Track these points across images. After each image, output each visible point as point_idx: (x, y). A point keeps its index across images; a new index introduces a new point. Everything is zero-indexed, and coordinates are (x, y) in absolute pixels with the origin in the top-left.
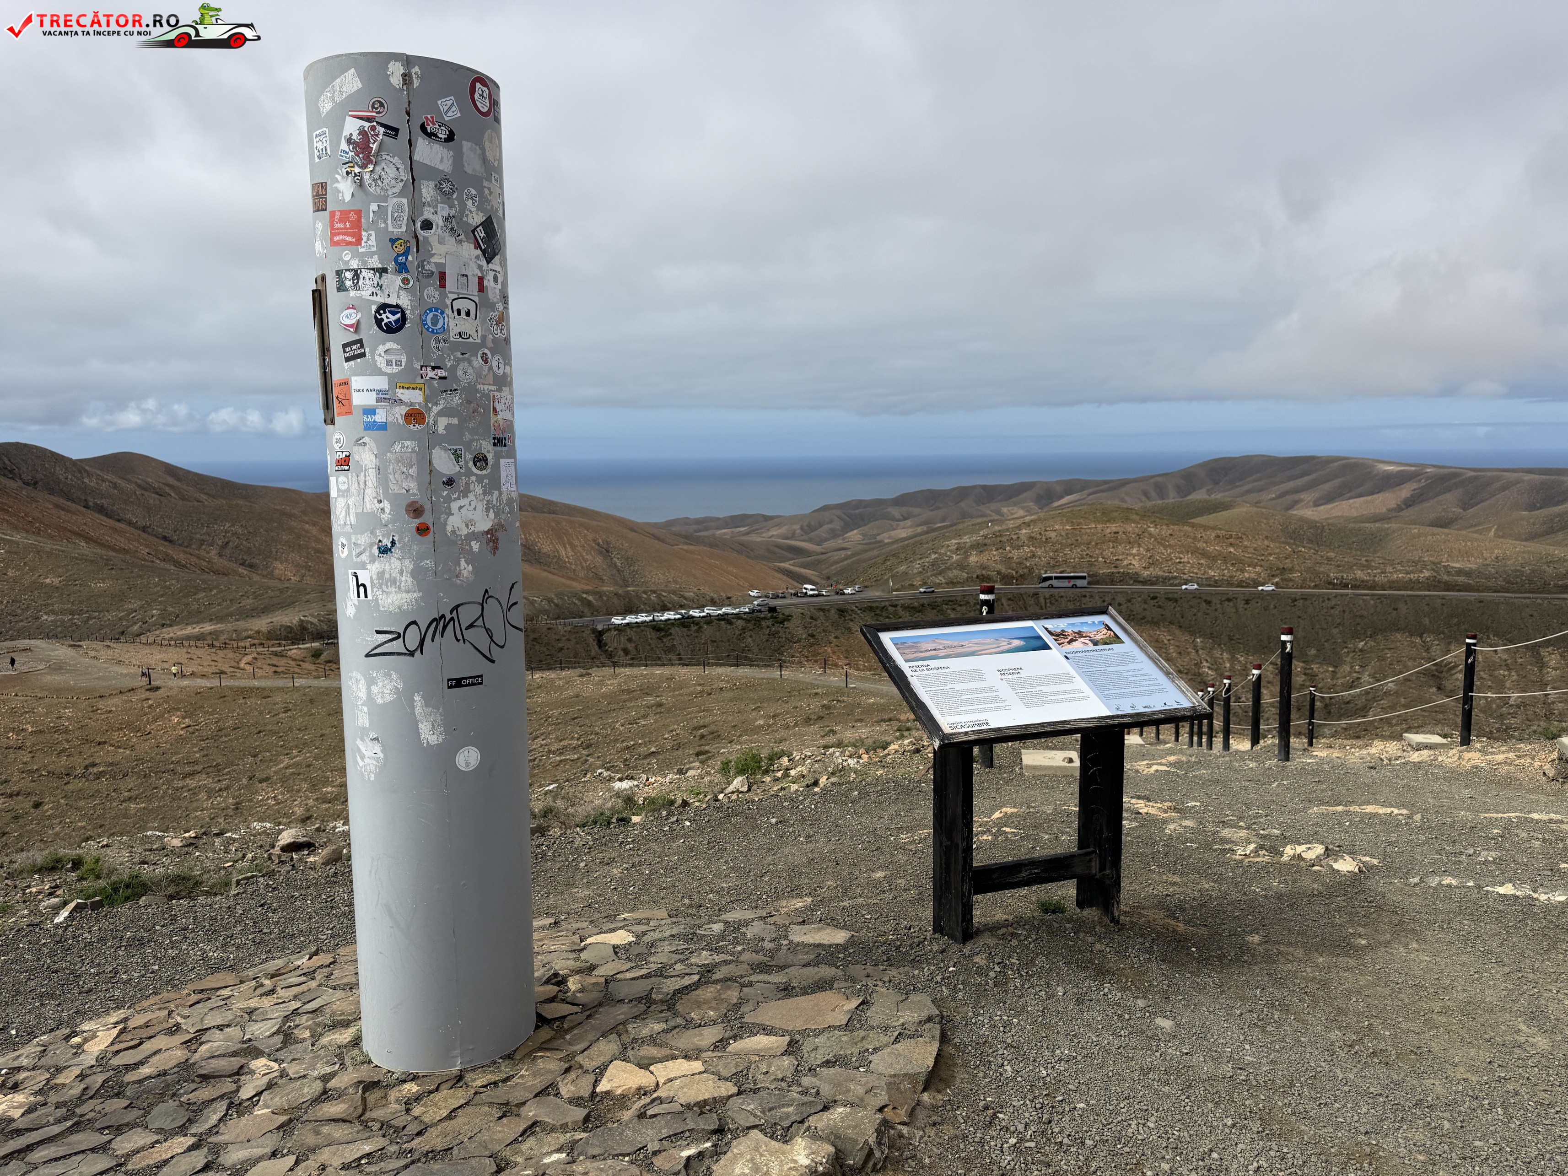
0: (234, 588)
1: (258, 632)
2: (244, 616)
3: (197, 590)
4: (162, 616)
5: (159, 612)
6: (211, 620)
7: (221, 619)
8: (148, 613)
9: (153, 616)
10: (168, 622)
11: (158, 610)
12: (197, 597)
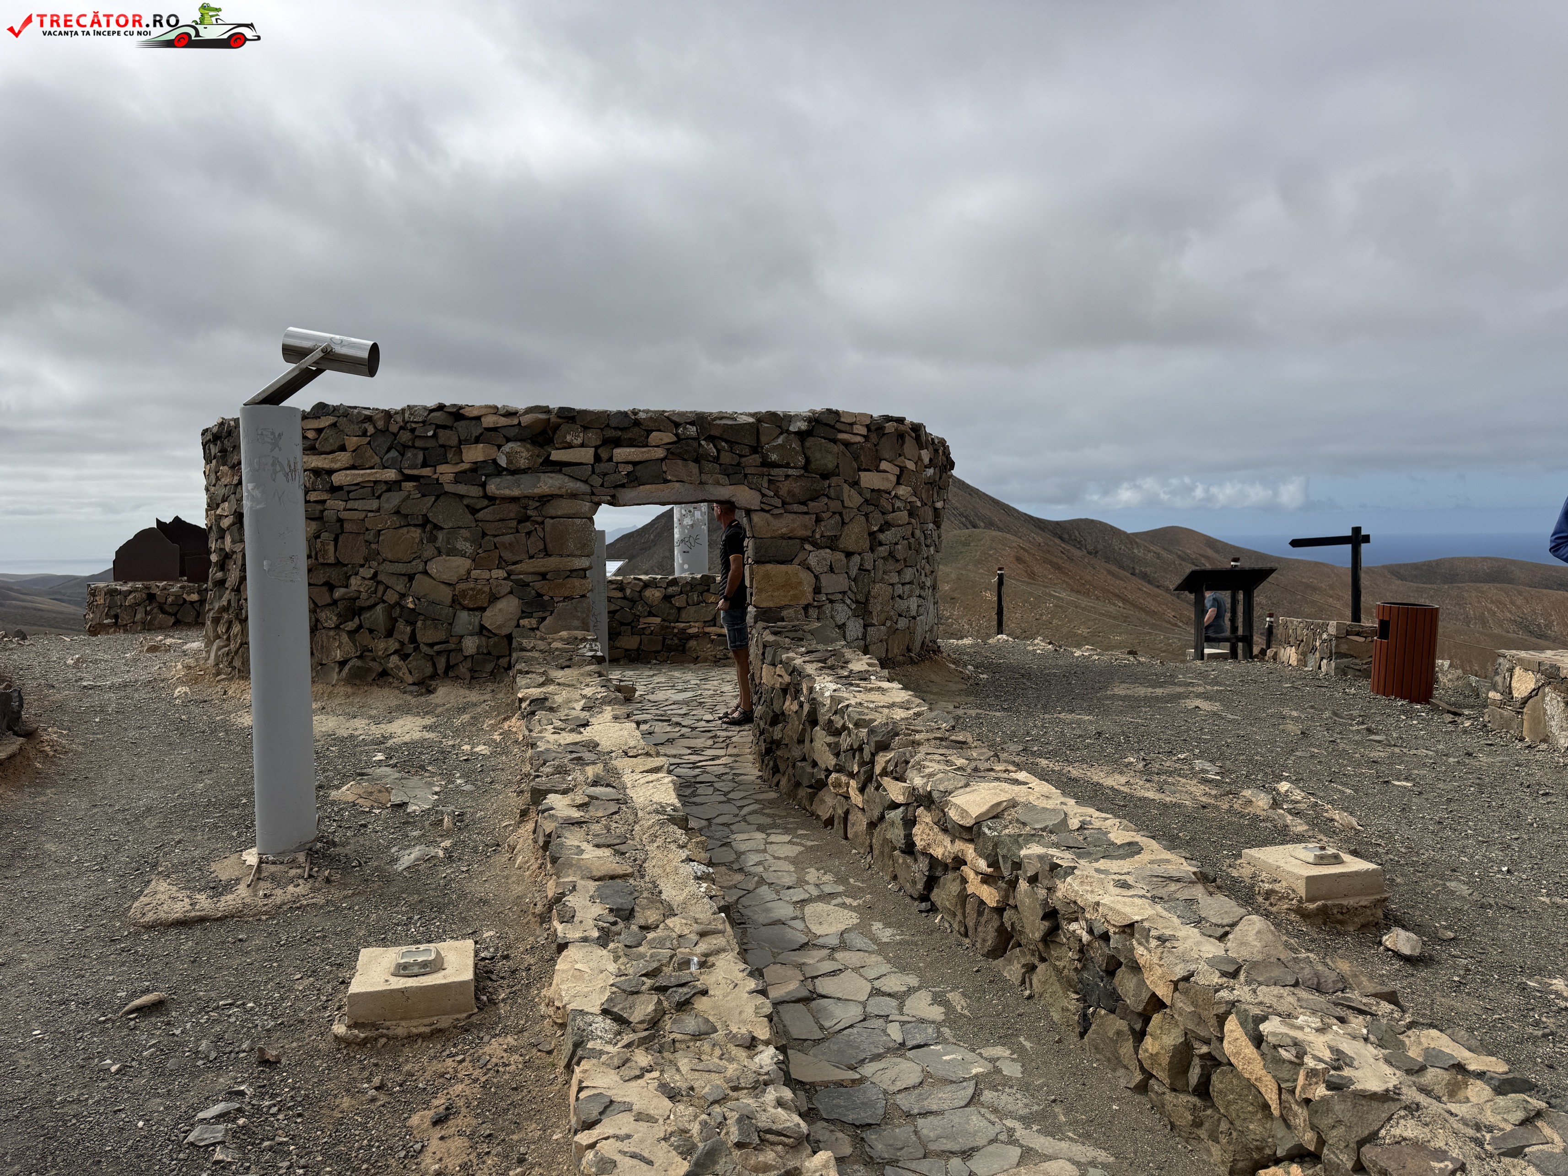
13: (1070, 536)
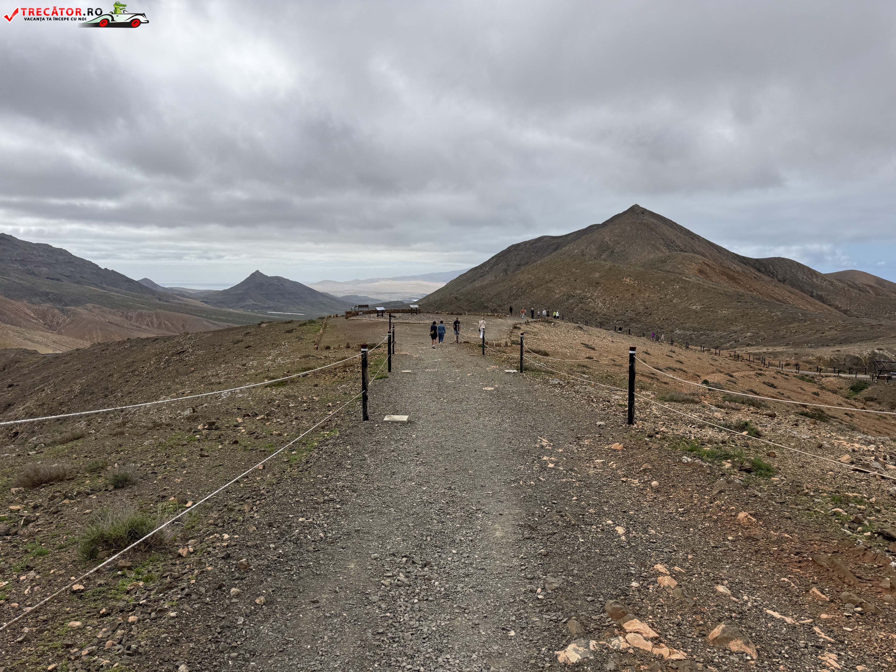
0: (827, 321)
1: (819, 359)
2: (820, 344)
3: (794, 320)
4: (751, 338)
5: (752, 334)
6: (788, 344)
7: (796, 345)
8: (744, 335)
9: (745, 337)
10: (754, 343)
11: (752, 332)
12: (790, 326)
13: (766, 269)
